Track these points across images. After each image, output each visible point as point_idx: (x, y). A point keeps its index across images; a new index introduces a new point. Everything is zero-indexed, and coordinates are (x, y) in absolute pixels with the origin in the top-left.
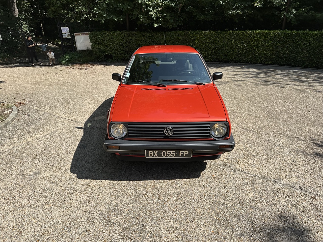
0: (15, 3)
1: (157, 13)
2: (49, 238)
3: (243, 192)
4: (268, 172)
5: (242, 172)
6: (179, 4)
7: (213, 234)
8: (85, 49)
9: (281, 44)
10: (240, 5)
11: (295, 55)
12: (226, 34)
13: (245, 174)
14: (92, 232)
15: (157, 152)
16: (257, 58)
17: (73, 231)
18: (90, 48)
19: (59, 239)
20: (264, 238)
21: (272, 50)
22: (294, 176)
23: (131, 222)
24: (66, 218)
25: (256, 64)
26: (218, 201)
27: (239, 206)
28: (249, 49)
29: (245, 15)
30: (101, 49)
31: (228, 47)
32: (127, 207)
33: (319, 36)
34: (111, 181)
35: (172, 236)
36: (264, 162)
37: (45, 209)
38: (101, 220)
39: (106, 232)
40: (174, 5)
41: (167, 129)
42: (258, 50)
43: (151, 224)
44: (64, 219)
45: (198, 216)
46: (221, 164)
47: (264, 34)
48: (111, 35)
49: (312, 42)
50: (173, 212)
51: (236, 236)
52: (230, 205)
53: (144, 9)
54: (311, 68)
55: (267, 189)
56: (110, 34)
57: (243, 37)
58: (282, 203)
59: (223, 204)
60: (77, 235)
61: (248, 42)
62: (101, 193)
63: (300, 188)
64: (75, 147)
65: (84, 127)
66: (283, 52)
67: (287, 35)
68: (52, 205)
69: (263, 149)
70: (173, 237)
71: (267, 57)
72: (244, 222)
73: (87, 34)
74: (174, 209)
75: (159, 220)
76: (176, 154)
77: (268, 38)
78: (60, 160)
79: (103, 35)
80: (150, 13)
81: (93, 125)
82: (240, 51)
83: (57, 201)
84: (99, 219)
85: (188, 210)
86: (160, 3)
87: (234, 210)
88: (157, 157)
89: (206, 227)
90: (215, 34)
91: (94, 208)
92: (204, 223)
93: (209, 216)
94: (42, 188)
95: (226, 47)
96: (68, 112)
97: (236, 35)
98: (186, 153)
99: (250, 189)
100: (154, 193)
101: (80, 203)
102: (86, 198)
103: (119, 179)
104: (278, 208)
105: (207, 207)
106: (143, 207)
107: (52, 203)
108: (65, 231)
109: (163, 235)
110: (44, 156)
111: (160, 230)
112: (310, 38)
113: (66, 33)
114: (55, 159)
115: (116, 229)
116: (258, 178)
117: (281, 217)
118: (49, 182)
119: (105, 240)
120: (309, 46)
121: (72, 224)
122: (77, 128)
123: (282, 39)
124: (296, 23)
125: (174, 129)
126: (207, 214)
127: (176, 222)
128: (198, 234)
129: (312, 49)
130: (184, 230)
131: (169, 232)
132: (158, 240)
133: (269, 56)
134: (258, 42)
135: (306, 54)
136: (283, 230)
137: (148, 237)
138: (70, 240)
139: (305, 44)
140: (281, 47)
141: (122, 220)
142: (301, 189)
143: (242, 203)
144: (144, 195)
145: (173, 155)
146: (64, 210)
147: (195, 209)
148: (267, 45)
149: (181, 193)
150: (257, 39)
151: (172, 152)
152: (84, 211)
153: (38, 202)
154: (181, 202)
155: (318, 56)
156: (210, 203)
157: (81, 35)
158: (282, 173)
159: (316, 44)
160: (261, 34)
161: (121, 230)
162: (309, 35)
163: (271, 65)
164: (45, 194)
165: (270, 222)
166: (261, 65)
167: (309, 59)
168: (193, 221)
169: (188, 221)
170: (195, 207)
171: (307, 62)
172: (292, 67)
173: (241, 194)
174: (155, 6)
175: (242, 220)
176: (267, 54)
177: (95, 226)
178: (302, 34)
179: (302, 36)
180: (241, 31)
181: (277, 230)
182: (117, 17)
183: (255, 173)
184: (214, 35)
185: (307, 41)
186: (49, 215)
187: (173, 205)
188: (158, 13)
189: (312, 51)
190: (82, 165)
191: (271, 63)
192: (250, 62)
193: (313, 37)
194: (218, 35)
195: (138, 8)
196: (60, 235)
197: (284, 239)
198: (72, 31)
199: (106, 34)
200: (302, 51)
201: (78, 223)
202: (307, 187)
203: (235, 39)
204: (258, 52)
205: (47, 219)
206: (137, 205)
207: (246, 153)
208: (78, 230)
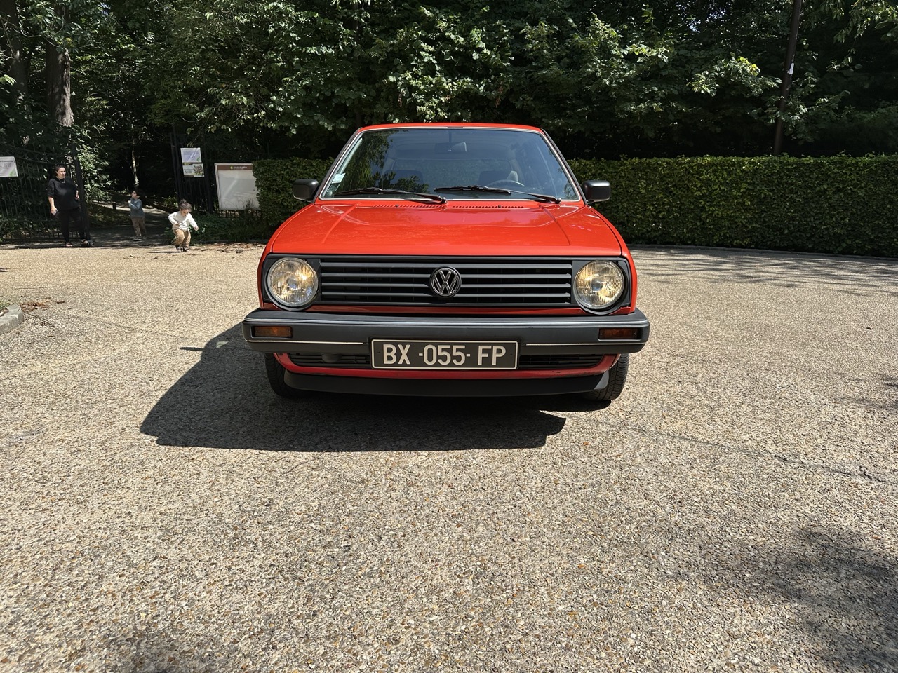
0: (66, 95)
1: (436, 108)
2: (24, 574)
3: (681, 479)
4: (758, 439)
5: (675, 437)
6: (497, 88)
7: (581, 570)
8: (241, 206)
9: (773, 190)
10: (656, 89)
11: (815, 220)
12: (621, 166)
13: (685, 443)
14: (172, 562)
15: (408, 347)
16: (711, 229)
17: (110, 558)
18: (256, 204)
19: (57, 577)
20: (755, 584)
21: (750, 209)
22: (840, 448)
23: (309, 540)
24: (94, 527)
25: (706, 246)
26: (600, 496)
27: (668, 508)
28: (685, 205)
29: (671, 117)
30: (286, 204)
31: (627, 200)
32: (303, 506)
33: (876, 167)
34: (263, 451)
35: (444, 574)
36: (743, 419)
37: (34, 506)
38: (211, 534)
39: (222, 562)
40: (482, 88)
41: (439, 276)
42: (711, 209)
43: (376, 545)
44: (87, 530)
45: (535, 530)
46: (611, 421)
47: (725, 166)
48: (314, 169)
49: (858, 185)
50: (450, 520)
51: (660, 578)
52: (641, 508)
53: (404, 98)
54: (862, 255)
55: (757, 474)
56: (312, 166)
57: (668, 174)
58: (811, 505)
59: (618, 503)
60: (119, 568)
61: (684, 188)
62: (225, 476)
63: (864, 474)
64: (169, 385)
65: (205, 347)
66: (779, 212)
67: (789, 167)
68: (59, 500)
69: (740, 394)
70: (444, 577)
71: (736, 227)
72: (686, 545)
73: (248, 168)
74: (457, 513)
75: (404, 536)
76: (468, 355)
77: (736, 175)
78: (116, 409)
79: (292, 169)
80: (418, 107)
81: (234, 345)
82: (660, 212)
83: (77, 490)
84: (205, 533)
85: (501, 515)
86: (445, 84)
87: (654, 519)
88: (408, 366)
89: (558, 554)
90: (593, 166)
91: (194, 507)
92: (552, 544)
93: (569, 529)
94: (39, 463)
95: (622, 201)
96: (168, 322)
97: (651, 170)
98: (498, 351)
99: (702, 472)
100: (396, 476)
101: (150, 495)
102: (173, 484)
103: (289, 447)
104: (798, 516)
105: (563, 509)
106: (356, 507)
107: (61, 494)
108: (81, 559)
109: (412, 571)
110: (69, 400)
111: (403, 558)
112: (851, 174)
113: (191, 164)
114: (102, 406)
115: (256, 556)
116: (727, 450)
117: (809, 536)
118: (66, 451)
119: (212, 582)
120: (851, 194)
121: (111, 541)
122: (182, 348)
123: (775, 177)
124: (810, 139)
125: (461, 276)
126: (564, 524)
127: (460, 542)
128: (531, 570)
129: (859, 203)
130: (483, 560)
131: (432, 564)
132: (395, 582)
133: (743, 225)
134: (710, 186)
135: (845, 218)
136: (820, 565)
137: (362, 577)
138: (93, 578)
139: (838, 190)
140: (774, 199)
141: (279, 537)
142: (869, 477)
143: (680, 502)
144: (362, 481)
145: (459, 358)
146: (95, 509)
147: (526, 513)
148: (734, 193)
149: (480, 478)
150: (708, 179)
151: (455, 348)
152: (161, 514)
153: (17, 491)
154: (481, 498)
155: (876, 222)
156: (575, 501)
157: (233, 170)
158: (803, 442)
159: (870, 189)
160: (716, 166)
161: (272, 559)
162: (849, 166)
163: (750, 250)
164: (46, 474)
165: (774, 545)
166: (721, 250)
167: (852, 230)
168: (516, 540)
169: (501, 541)
170: (523, 508)
171: (850, 239)
172: (807, 253)
173: (673, 484)
174: (433, 92)
175: (681, 541)
176: (737, 218)
177: (187, 547)
178: (830, 164)
179: (829, 169)
180: (663, 159)
181: (802, 564)
182: (330, 120)
183: (717, 441)
184: (590, 170)
185: (843, 182)
186: (43, 520)
187: (454, 502)
188: (438, 109)
189: (859, 208)
190: (180, 419)
191: (749, 244)
192: (689, 242)
193: (859, 171)
194: (602, 169)
195: (388, 100)
196: (62, 566)
197: (825, 587)
198: (209, 160)
199: (299, 165)
200: (831, 209)
201: (132, 539)
202: (887, 471)
203: (646, 180)
204: (712, 214)
205: (33, 528)
206: (336, 502)
207: (687, 401)
208: (127, 556)
